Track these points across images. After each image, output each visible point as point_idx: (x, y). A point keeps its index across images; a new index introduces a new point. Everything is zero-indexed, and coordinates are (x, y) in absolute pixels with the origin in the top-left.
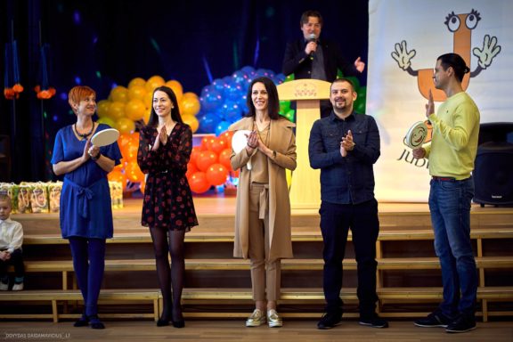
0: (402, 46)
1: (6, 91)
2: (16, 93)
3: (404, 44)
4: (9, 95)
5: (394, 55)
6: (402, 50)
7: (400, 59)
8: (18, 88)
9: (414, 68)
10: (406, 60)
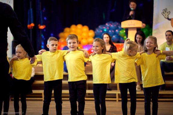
0: (165, 10)
1: (28, 26)
2: (32, 27)
3: (166, 10)
4: (30, 27)
5: (163, 14)
6: (165, 12)
7: (165, 15)
8: (33, 25)
9: (170, 18)
10: (167, 15)
